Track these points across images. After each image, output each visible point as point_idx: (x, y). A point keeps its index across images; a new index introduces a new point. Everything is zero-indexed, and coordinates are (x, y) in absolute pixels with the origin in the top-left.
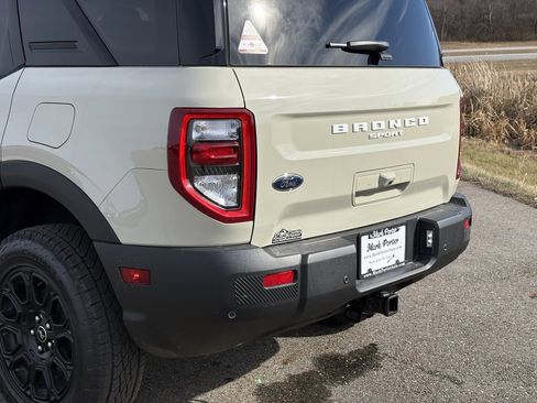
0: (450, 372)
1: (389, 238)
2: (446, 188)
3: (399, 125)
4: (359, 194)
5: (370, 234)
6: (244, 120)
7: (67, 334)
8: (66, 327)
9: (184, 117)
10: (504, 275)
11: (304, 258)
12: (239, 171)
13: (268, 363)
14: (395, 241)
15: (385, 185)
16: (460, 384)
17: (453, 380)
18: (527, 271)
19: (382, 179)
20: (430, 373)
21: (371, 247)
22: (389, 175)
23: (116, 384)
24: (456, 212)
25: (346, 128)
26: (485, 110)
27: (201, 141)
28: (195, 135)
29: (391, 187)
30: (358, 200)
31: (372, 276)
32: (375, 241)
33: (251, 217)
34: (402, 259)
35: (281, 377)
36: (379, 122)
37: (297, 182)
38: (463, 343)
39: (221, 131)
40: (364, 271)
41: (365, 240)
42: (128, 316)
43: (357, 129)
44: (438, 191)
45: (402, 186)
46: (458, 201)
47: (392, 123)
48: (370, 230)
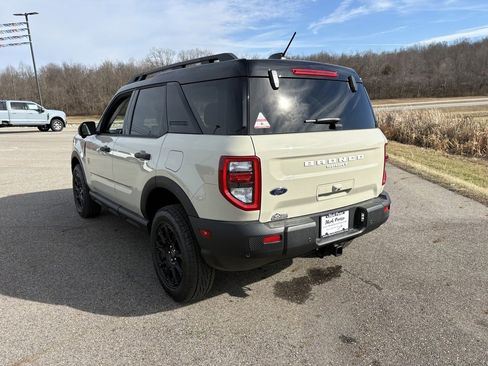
0: (376, 282)
1: (339, 217)
2: (375, 190)
3: (345, 160)
4: (320, 196)
5: (327, 215)
6: (255, 161)
7: (180, 256)
8: (180, 253)
9: (226, 160)
10: (422, 228)
11: (286, 229)
12: (253, 186)
13: (285, 271)
14: (341, 219)
15: (335, 191)
16: (380, 289)
17: (377, 287)
18: (435, 227)
19: (334, 188)
20: (366, 282)
21: (327, 222)
22: (338, 186)
23: (200, 281)
24: (380, 203)
25: (312, 163)
26: (436, 134)
27: (234, 172)
28: (231, 169)
29: (339, 191)
30: (320, 198)
31: (328, 236)
32: (330, 219)
33: (259, 208)
34: (346, 227)
35: (289, 278)
36: (333, 159)
37: (284, 191)
38: (388, 267)
39: (245, 166)
40: (323, 233)
41: (324, 219)
42: (203, 251)
43: (319, 163)
44: (372, 192)
45: (347, 191)
46: (383, 196)
47: (340, 160)
48: (327, 214)
